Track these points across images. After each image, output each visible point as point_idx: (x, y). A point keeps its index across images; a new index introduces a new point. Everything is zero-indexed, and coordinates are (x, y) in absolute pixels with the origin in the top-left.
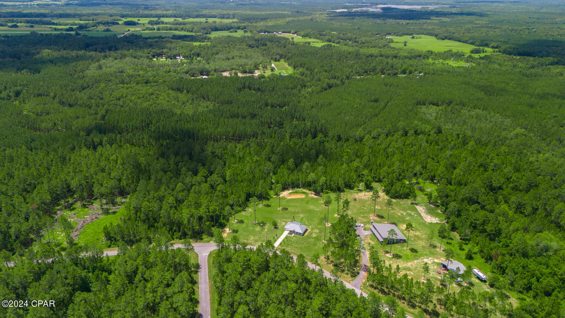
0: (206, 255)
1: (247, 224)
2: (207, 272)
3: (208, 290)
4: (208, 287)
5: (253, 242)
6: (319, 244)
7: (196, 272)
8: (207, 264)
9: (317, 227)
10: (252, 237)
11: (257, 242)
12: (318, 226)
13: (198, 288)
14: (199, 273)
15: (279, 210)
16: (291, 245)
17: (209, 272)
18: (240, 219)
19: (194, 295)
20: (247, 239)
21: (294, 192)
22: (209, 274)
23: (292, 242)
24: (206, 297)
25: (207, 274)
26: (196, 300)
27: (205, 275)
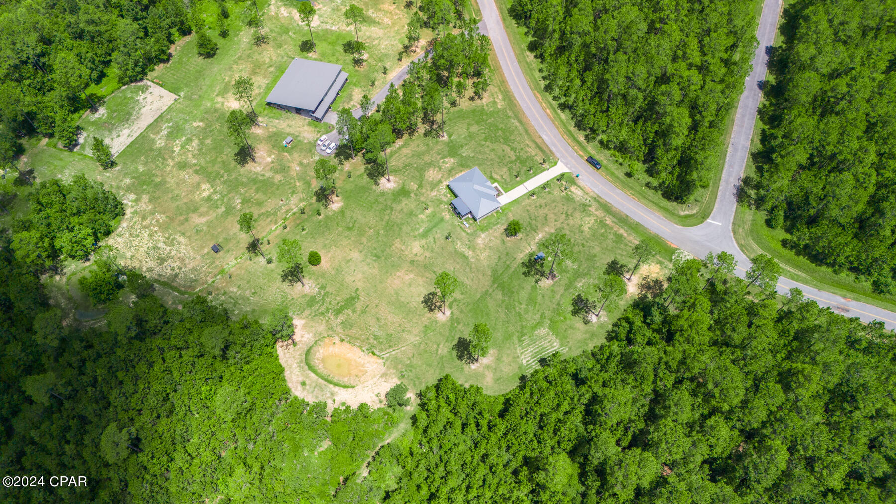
0: (713, 219)
1: (570, 285)
2: (724, 171)
3: (735, 128)
4: (733, 135)
5: (593, 209)
6: (459, 136)
7: (747, 181)
8: (719, 193)
9: (420, 186)
10: (586, 228)
11: (585, 205)
12: (415, 186)
13: (752, 141)
14: (743, 176)
15: (451, 307)
16: (518, 158)
17: (722, 169)
18: (578, 322)
19: (763, 131)
20: (602, 223)
21: (336, 384)
22: (724, 164)
23: (510, 169)
24: (743, 116)
25: (726, 166)
26: (762, 119)
27: (731, 166)
